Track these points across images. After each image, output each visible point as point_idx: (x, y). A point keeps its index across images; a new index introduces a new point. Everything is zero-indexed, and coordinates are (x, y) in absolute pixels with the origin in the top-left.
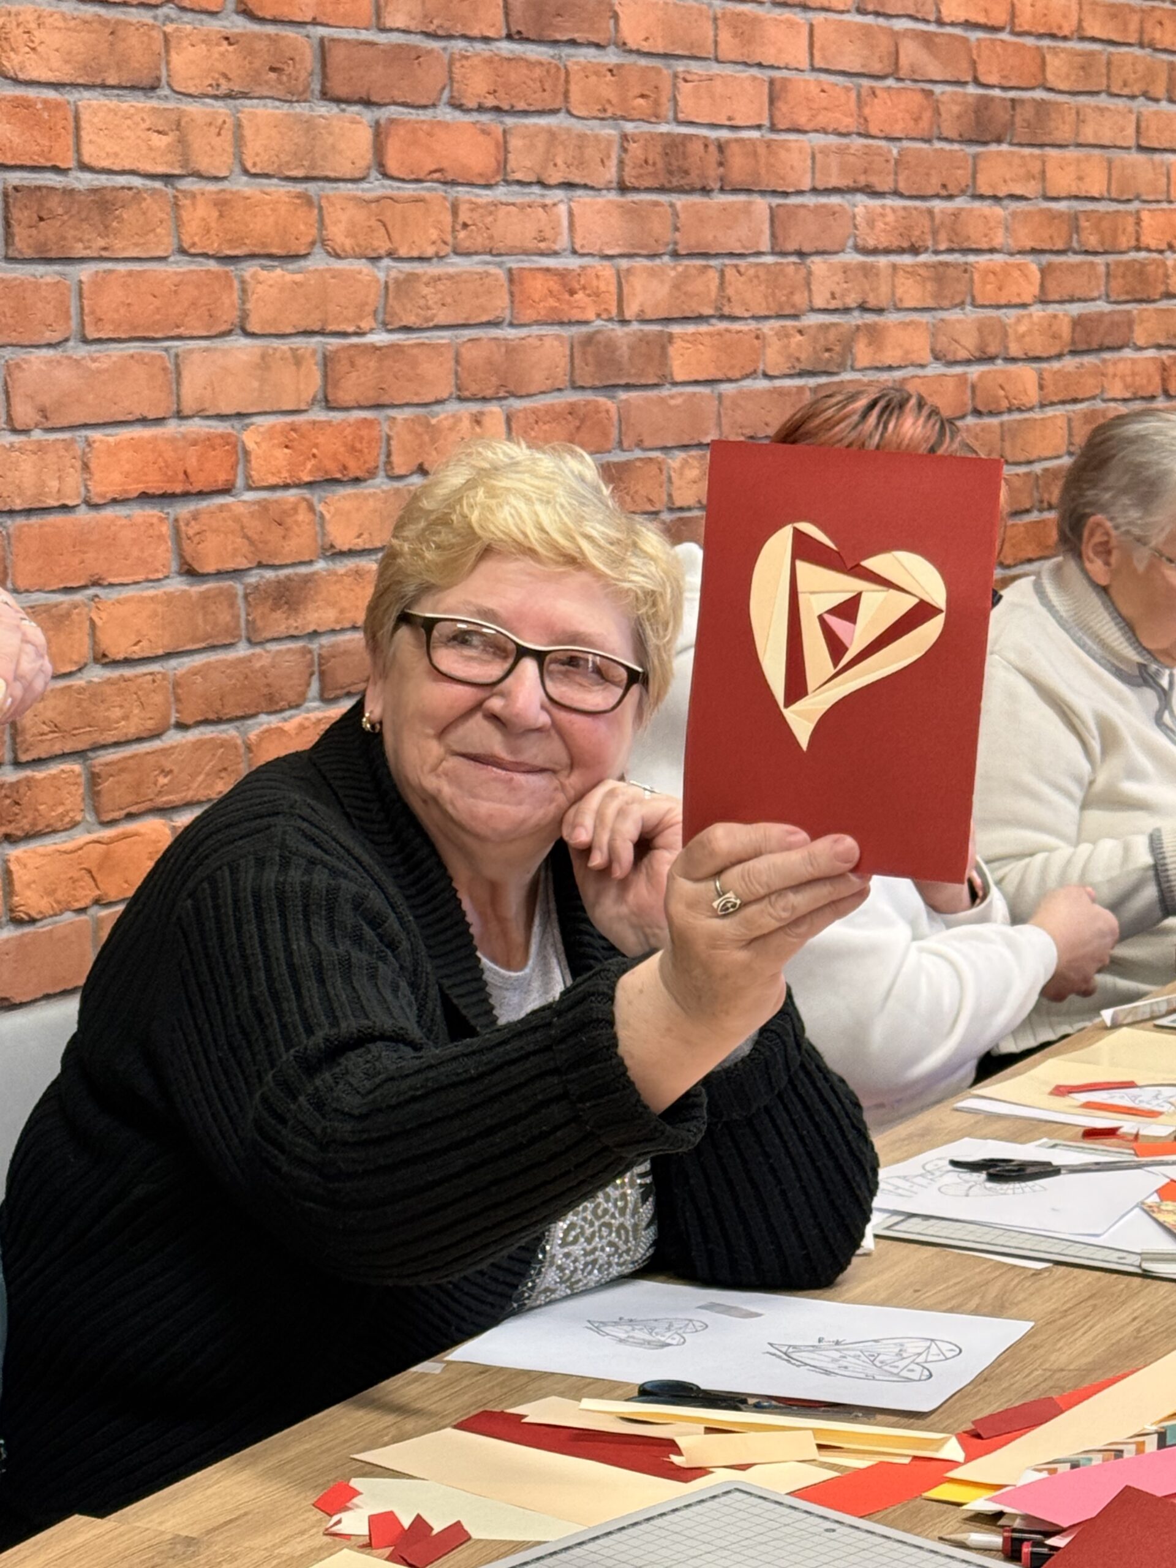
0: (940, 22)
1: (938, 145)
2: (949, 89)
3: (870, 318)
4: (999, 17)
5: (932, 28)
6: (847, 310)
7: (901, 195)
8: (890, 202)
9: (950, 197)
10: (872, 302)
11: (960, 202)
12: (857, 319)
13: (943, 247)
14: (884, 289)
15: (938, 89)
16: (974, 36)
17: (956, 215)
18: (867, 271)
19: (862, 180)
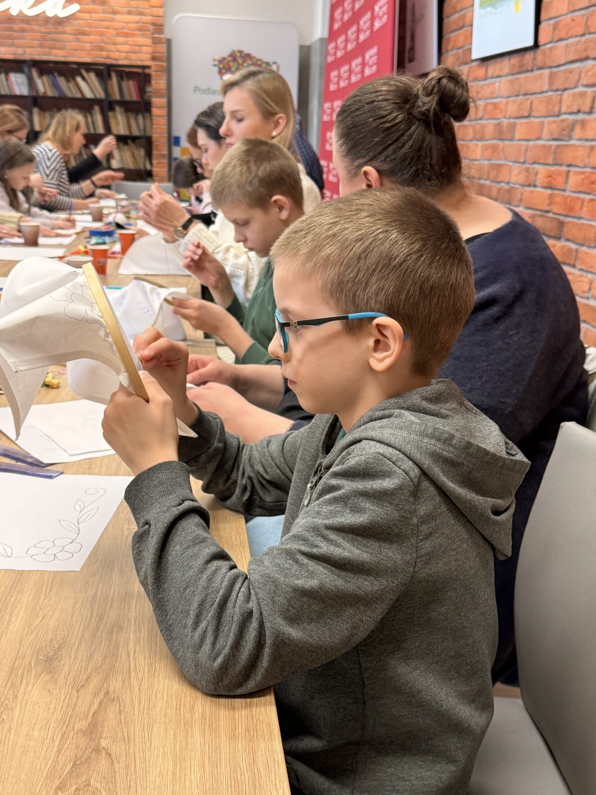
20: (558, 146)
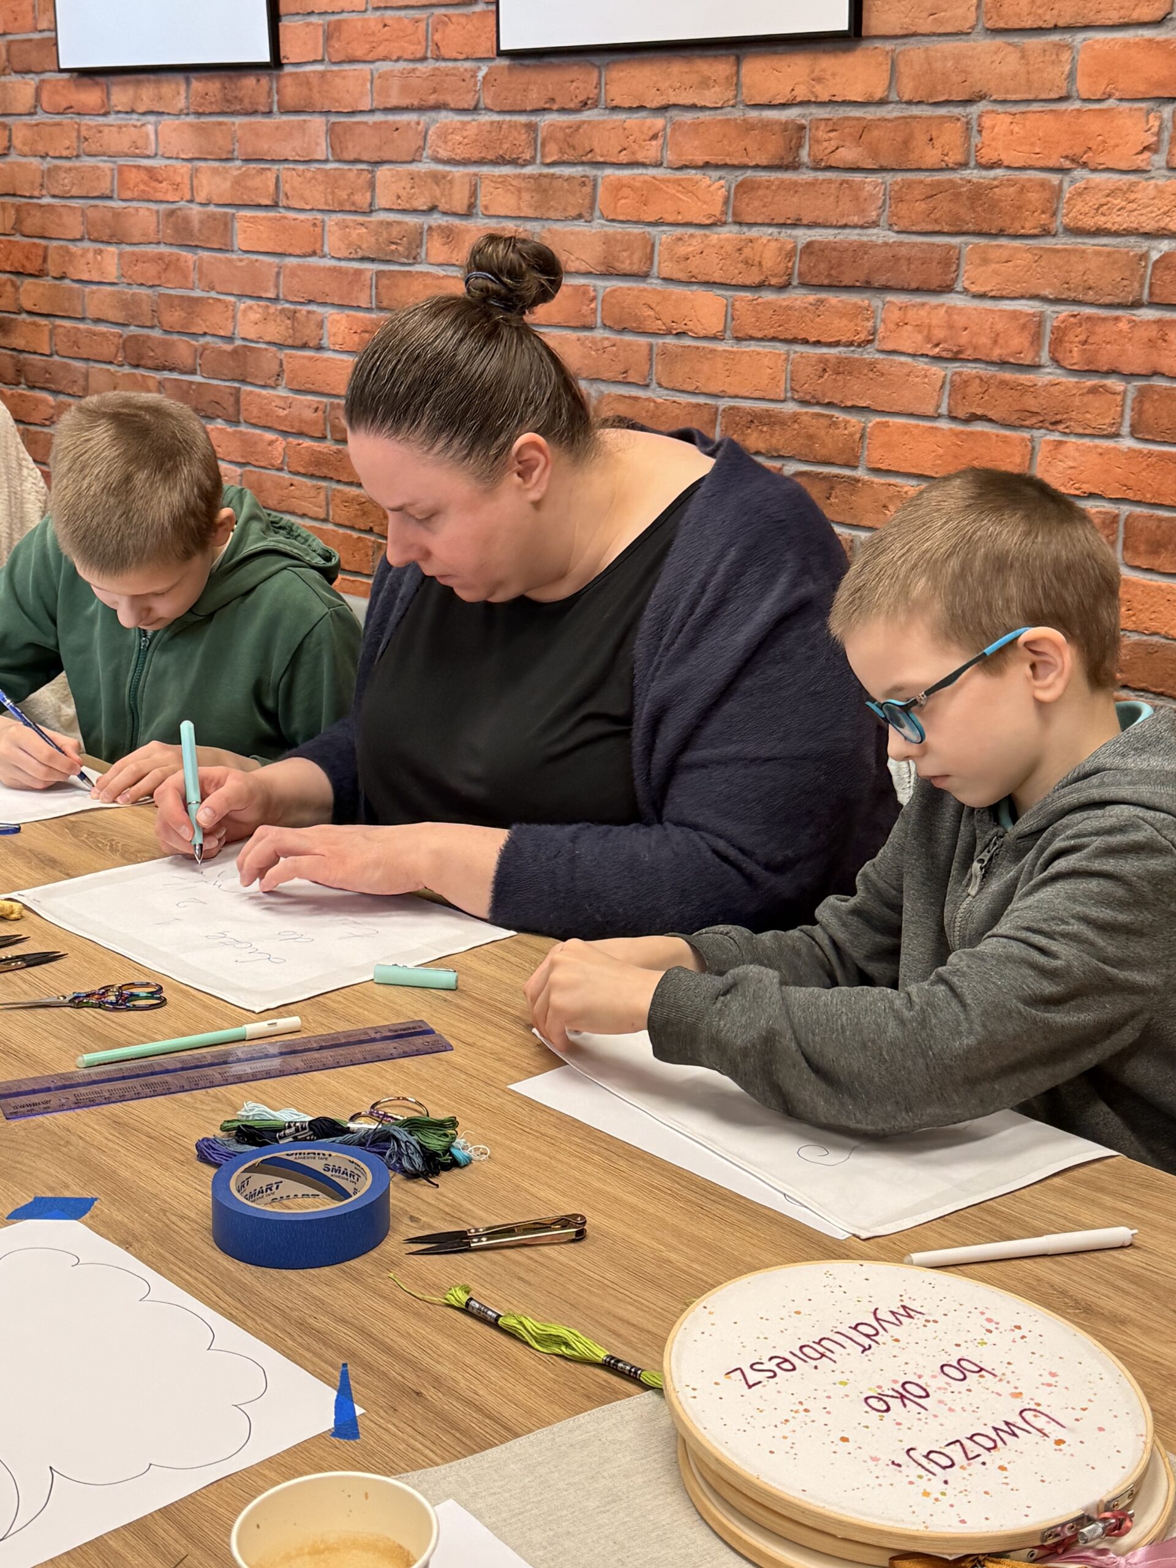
20: (379, 274)
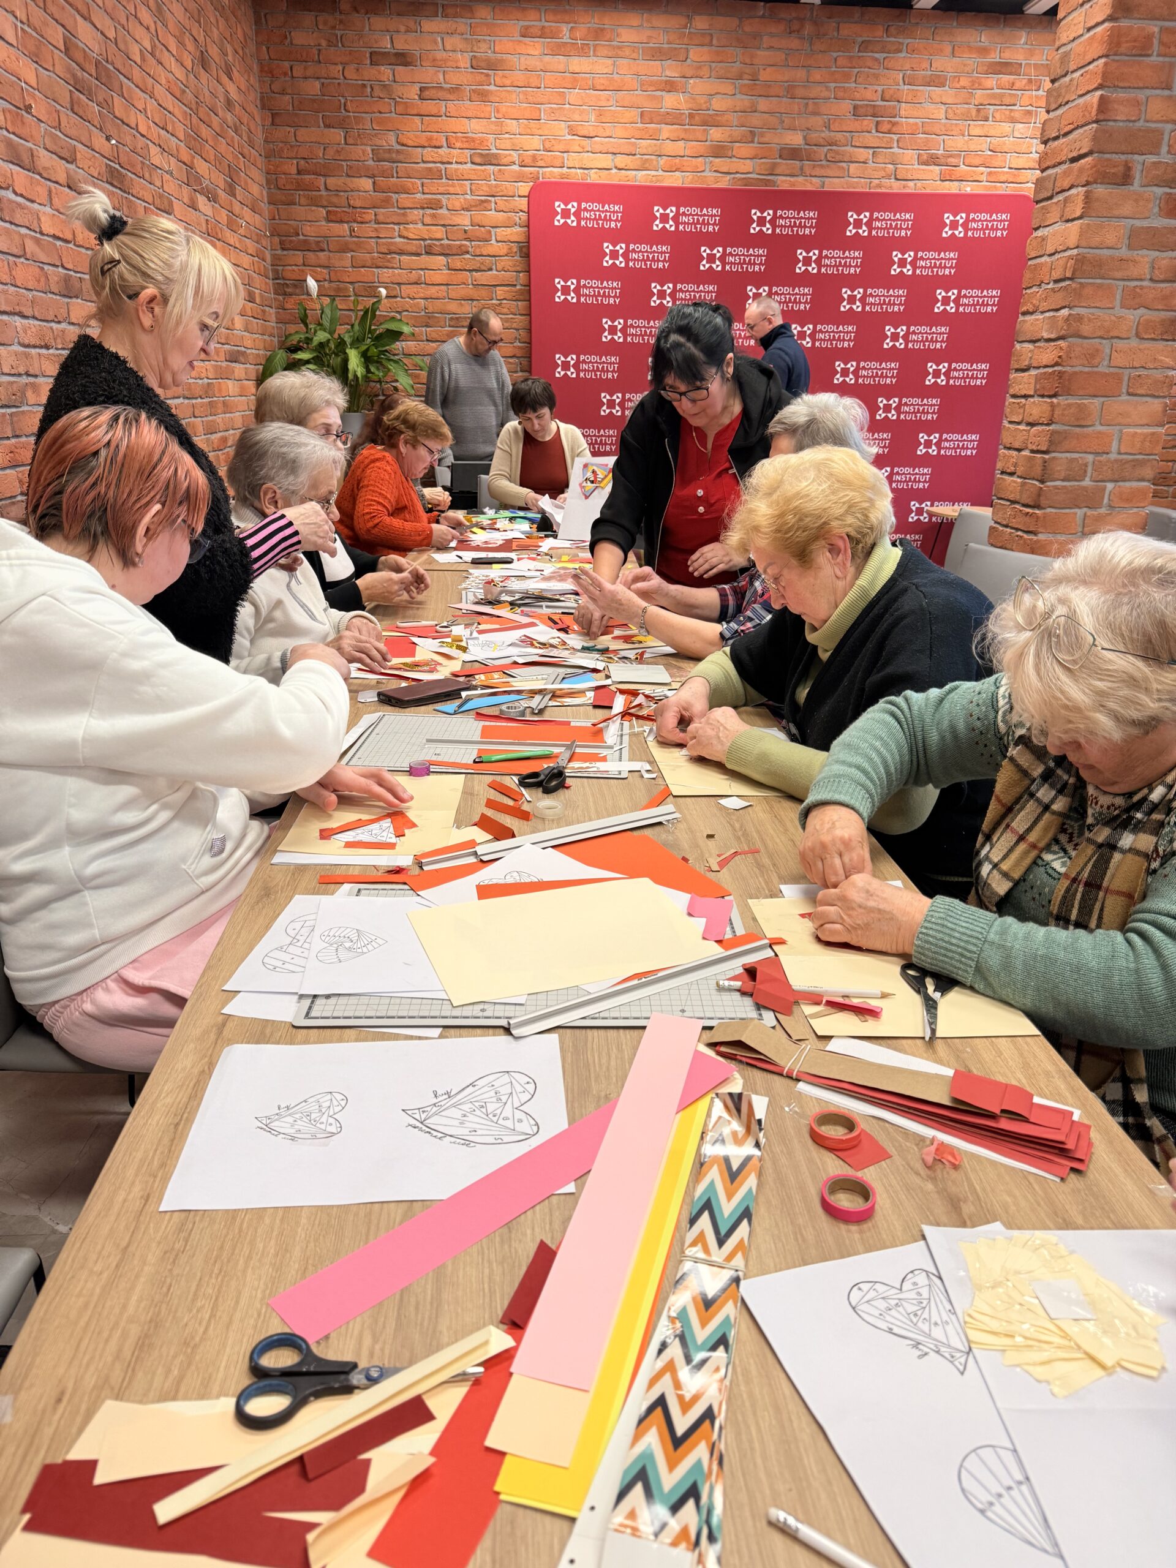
0: (41, 233)
1: (51, 296)
2: (51, 268)
3: (31, 380)
4: (69, 237)
5: (38, 235)
6: (20, 375)
7: (37, 319)
8: (31, 321)
9: (59, 322)
10: (32, 372)
11: (63, 326)
12: (24, 380)
13: (60, 346)
14: (36, 365)
15: (46, 267)
16: (59, 243)
17: (63, 331)
18: (27, 356)
19: (17, 309)
